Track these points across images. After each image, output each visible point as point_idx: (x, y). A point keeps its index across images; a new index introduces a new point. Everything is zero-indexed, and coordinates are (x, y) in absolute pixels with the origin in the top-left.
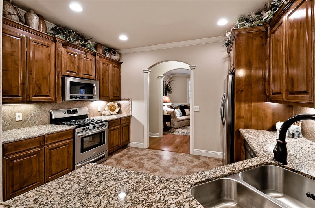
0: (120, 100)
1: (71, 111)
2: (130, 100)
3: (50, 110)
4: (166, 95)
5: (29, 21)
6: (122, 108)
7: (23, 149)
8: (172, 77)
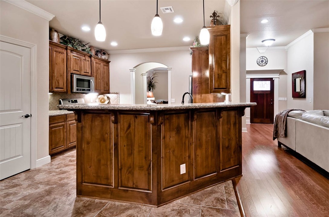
0: (109, 93)
1: (73, 101)
2: (118, 93)
3: (59, 99)
4: (150, 90)
5: (52, 37)
6: (110, 100)
7: (56, 122)
8: (155, 73)
